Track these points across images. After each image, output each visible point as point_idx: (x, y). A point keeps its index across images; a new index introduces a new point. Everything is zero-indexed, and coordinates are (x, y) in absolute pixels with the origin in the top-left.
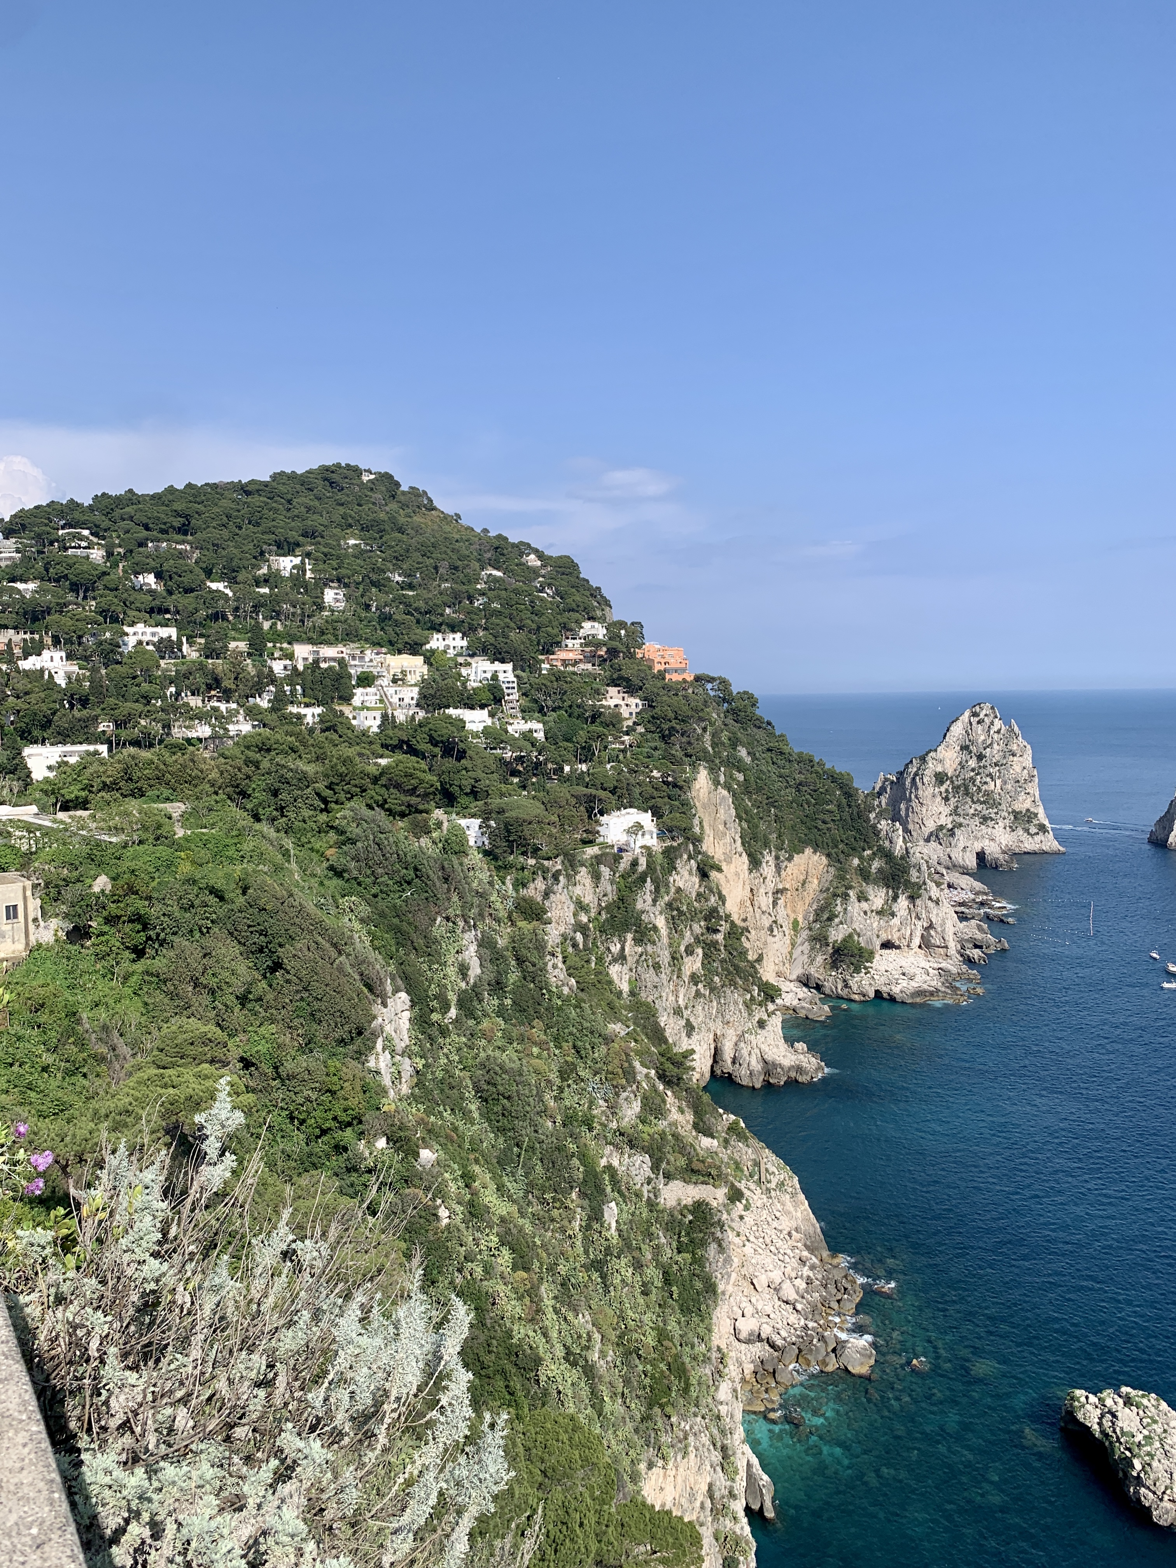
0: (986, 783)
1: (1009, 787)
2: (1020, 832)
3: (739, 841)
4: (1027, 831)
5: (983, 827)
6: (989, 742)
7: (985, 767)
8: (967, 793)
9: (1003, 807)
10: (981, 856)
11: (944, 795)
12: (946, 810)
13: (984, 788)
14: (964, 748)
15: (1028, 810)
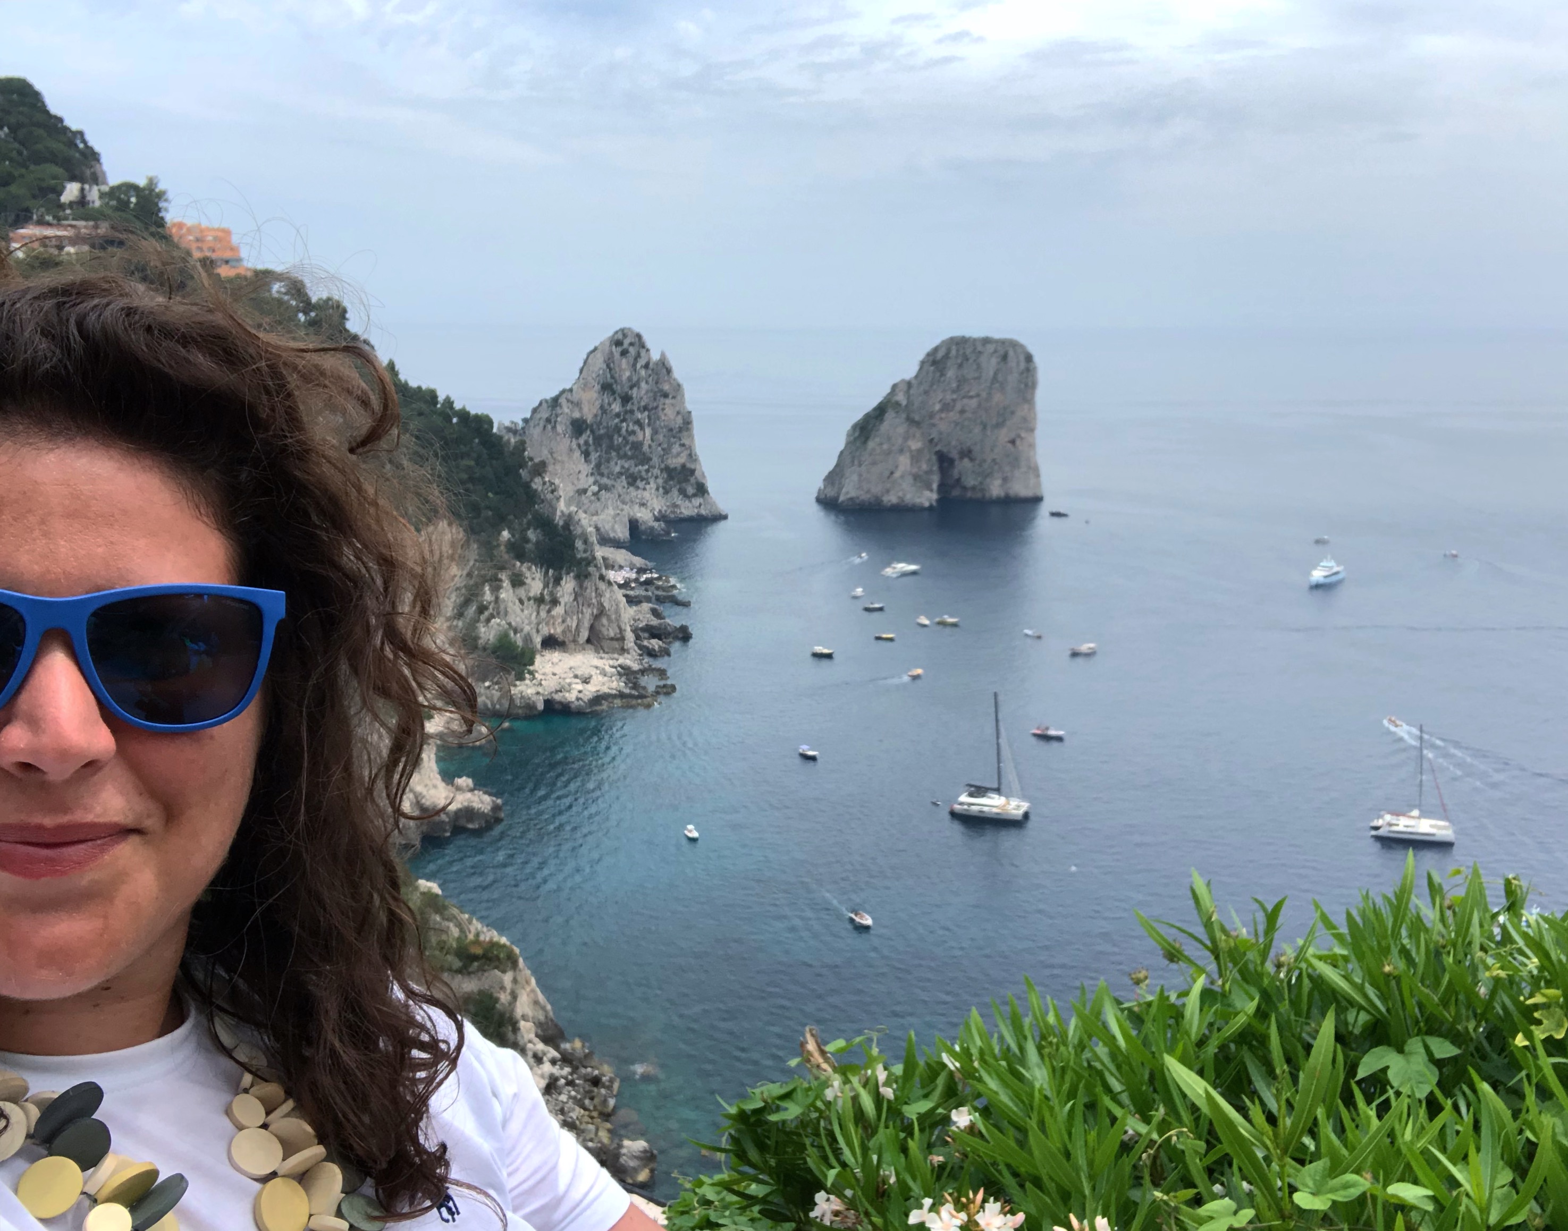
0: (634, 432)
1: (660, 437)
2: (675, 492)
4: (683, 492)
5: (631, 489)
6: (635, 379)
7: (632, 412)
8: (611, 447)
9: (655, 460)
10: (634, 525)
11: (584, 448)
12: (585, 468)
13: (631, 438)
14: (606, 387)
15: (683, 466)
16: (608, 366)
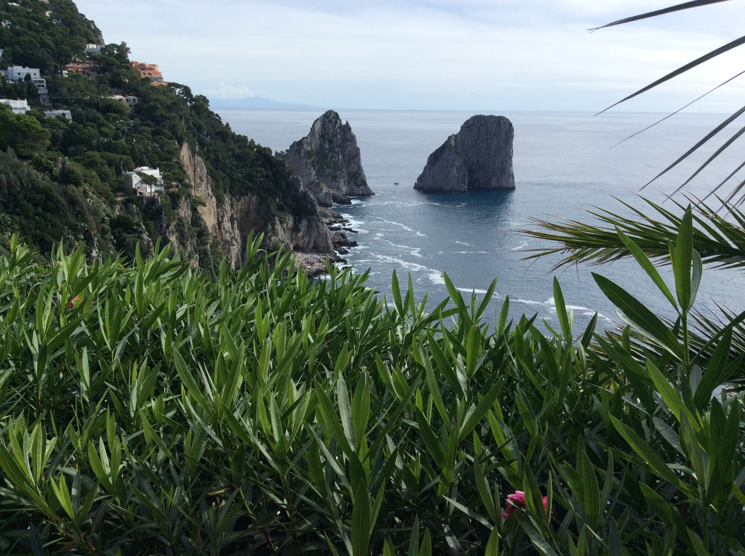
0: (334, 157)
1: (346, 159)
2: (352, 184)
3: (210, 189)
4: (356, 184)
5: (333, 182)
6: (335, 133)
7: (333, 148)
9: (344, 170)
10: (334, 198)
11: (312, 163)
12: (314, 173)
14: (322, 137)
15: (356, 172)
16: (323, 127)
